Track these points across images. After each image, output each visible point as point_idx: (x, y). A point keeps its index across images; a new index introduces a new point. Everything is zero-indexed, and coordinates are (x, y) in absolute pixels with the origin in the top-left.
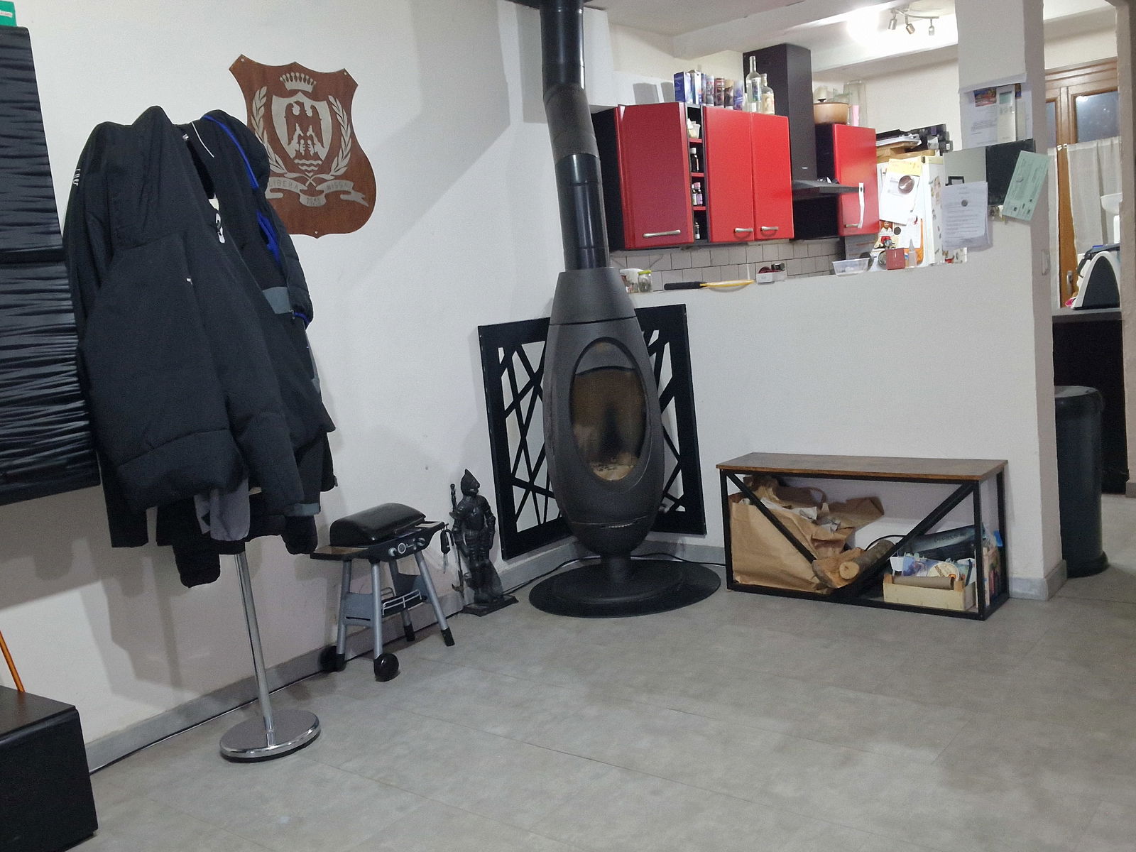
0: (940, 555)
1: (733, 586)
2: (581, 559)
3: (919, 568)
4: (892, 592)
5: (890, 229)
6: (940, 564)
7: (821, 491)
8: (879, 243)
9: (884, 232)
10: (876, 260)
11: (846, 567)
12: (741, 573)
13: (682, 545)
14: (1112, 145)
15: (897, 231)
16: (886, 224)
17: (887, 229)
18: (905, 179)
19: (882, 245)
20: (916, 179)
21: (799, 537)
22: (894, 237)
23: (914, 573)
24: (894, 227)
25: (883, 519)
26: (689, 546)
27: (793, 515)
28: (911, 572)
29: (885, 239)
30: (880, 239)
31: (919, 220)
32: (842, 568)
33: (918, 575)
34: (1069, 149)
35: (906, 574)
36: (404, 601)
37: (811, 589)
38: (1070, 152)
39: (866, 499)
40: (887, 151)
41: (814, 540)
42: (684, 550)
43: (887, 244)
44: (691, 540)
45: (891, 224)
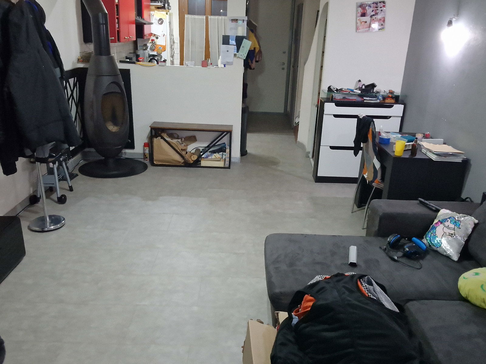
0: (214, 152)
1: (153, 164)
2: (85, 160)
3: (209, 156)
4: (203, 163)
5: (154, 37)
6: (215, 154)
7: (177, 134)
8: (150, 41)
9: (152, 38)
10: (149, 47)
11: (194, 157)
12: (156, 161)
13: (125, 153)
14: (222, 18)
15: (157, 38)
16: (153, 35)
17: (153, 36)
18: (160, 19)
19: (151, 42)
20: (164, 20)
21: (177, 149)
22: (156, 40)
23: (208, 157)
24: (156, 36)
25: (197, 142)
26: (128, 153)
27: (174, 141)
28: (207, 157)
29: (153, 40)
30: (151, 40)
31: (165, 36)
32: (192, 157)
33: (209, 158)
34: (209, 17)
35: (205, 158)
36: (61, 177)
37: (180, 164)
38: (210, 18)
39: (191, 137)
40: (153, 8)
41: (181, 149)
42: (126, 154)
43: (153, 42)
44: (128, 151)
45: (155, 35)
